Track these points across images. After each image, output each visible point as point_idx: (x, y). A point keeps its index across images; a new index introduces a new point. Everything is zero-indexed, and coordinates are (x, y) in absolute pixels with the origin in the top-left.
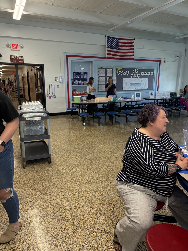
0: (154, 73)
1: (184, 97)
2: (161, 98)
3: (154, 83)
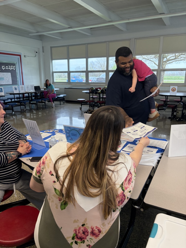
0: (16, 67)
1: (47, 90)
2: (26, 92)
3: (17, 77)
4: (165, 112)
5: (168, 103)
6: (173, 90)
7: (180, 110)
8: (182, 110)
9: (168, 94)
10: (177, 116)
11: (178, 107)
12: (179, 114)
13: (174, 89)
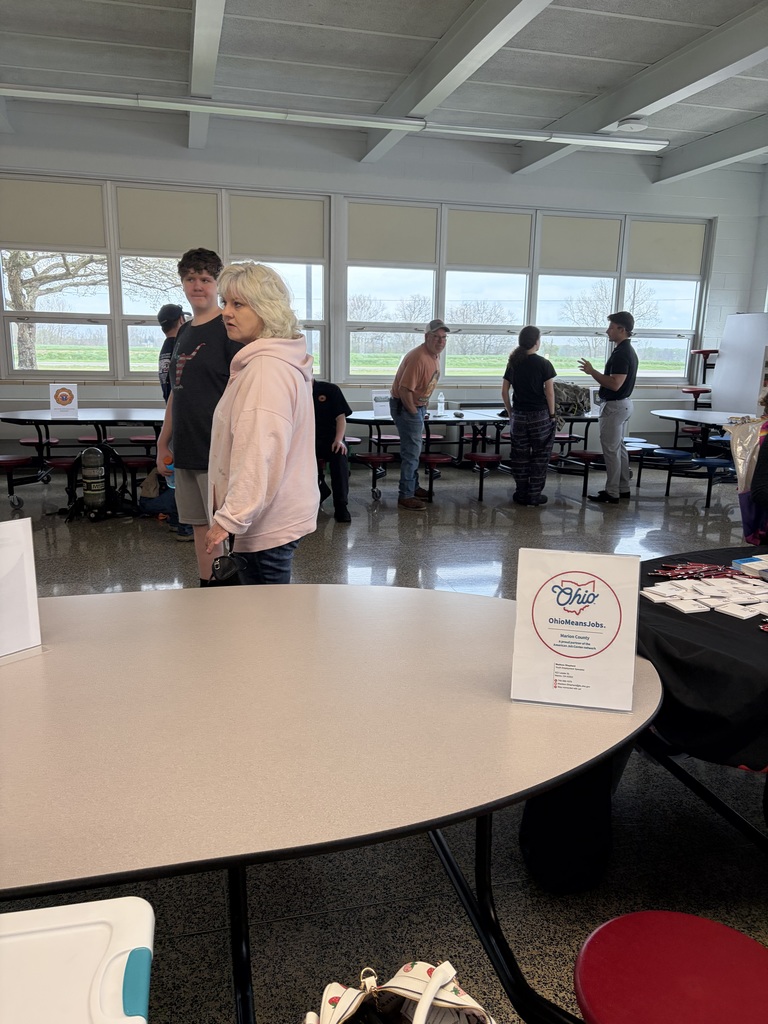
4: (50, 489)
5: (54, 452)
6: (64, 399)
7: (98, 478)
8: (102, 477)
9: (47, 416)
10: (89, 501)
11: (86, 467)
12: (96, 493)
13: (66, 396)
